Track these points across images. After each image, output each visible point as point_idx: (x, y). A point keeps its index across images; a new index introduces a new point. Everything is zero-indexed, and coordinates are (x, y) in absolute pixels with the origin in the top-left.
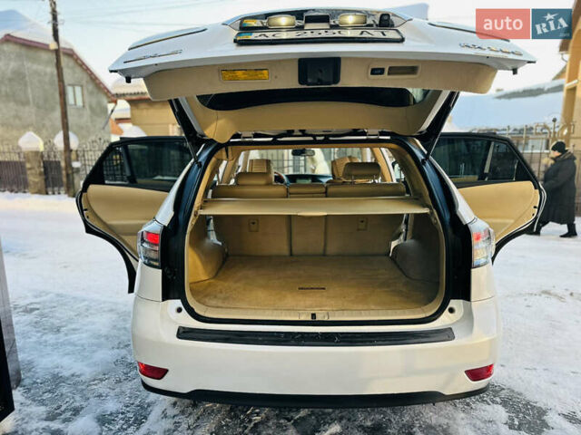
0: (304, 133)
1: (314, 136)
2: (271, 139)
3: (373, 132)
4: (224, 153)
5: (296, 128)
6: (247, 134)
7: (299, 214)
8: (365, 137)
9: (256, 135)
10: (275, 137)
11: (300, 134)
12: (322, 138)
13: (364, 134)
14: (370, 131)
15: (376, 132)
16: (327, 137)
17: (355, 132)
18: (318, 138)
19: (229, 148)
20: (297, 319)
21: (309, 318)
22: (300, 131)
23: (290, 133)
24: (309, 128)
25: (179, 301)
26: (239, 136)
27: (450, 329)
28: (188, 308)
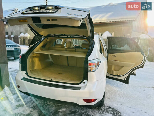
0: (65, 35)
1: (67, 36)
2: (57, 36)
3: (81, 36)
4: (47, 39)
5: (63, 34)
6: (52, 35)
7: (54, 54)
8: (79, 37)
9: (55, 35)
10: (58, 36)
11: (64, 35)
12: (69, 36)
13: (79, 36)
14: (81, 35)
15: (82, 35)
17: (77, 35)
18: (68, 36)
19: (48, 38)
20: (47, 79)
21: (50, 80)
22: (64, 34)
23: (62, 35)
24: (66, 34)
25: (25, 72)
26: (50, 35)
27: (81, 87)
28: (27, 73)
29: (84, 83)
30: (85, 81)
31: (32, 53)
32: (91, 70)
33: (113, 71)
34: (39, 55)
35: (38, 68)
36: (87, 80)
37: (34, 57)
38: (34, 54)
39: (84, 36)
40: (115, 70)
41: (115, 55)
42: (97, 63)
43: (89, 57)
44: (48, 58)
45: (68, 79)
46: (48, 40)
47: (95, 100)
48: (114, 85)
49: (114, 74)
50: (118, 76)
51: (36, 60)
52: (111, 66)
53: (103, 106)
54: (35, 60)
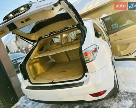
0: (55, 32)
1: (57, 32)
4: (40, 42)
5: (52, 31)
6: (43, 36)
9: (46, 36)
10: (49, 35)
13: (69, 28)
15: (71, 26)
16: (60, 31)
17: (66, 28)
19: (41, 40)
23: (52, 33)
24: (56, 30)
25: (28, 80)
26: (42, 37)
27: (84, 82)
28: (30, 81)
29: (86, 76)
30: (86, 74)
31: (29, 60)
32: (89, 60)
33: (120, 52)
34: (38, 60)
35: (41, 72)
36: (88, 72)
37: (34, 63)
38: (31, 61)
39: (73, 26)
40: (122, 50)
41: (116, 35)
42: (93, 50)
43: (82, 46)
44: (49, 59)
45: (70, 76)
46: (42, 43)
47: (105, 91)
48: (127, 66)
49: (123, 55)
50: (127, 55)
51: (38, 65)
52: (116, 47)
53: (119, 92)
54: (36, 65)
